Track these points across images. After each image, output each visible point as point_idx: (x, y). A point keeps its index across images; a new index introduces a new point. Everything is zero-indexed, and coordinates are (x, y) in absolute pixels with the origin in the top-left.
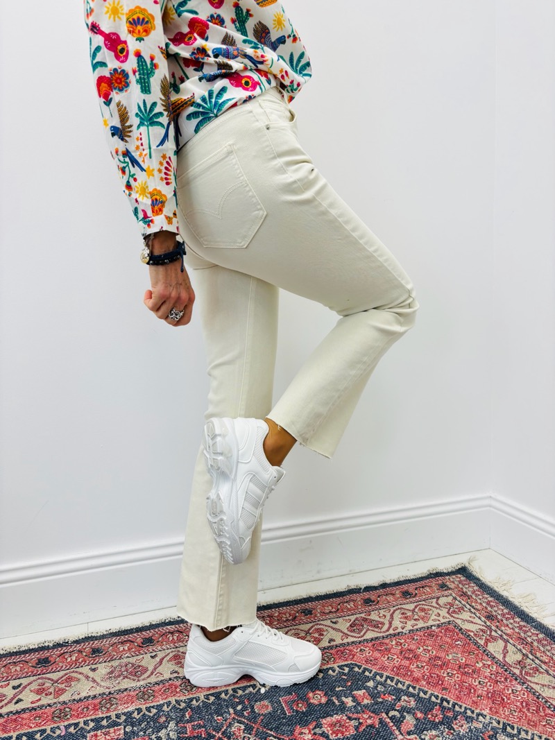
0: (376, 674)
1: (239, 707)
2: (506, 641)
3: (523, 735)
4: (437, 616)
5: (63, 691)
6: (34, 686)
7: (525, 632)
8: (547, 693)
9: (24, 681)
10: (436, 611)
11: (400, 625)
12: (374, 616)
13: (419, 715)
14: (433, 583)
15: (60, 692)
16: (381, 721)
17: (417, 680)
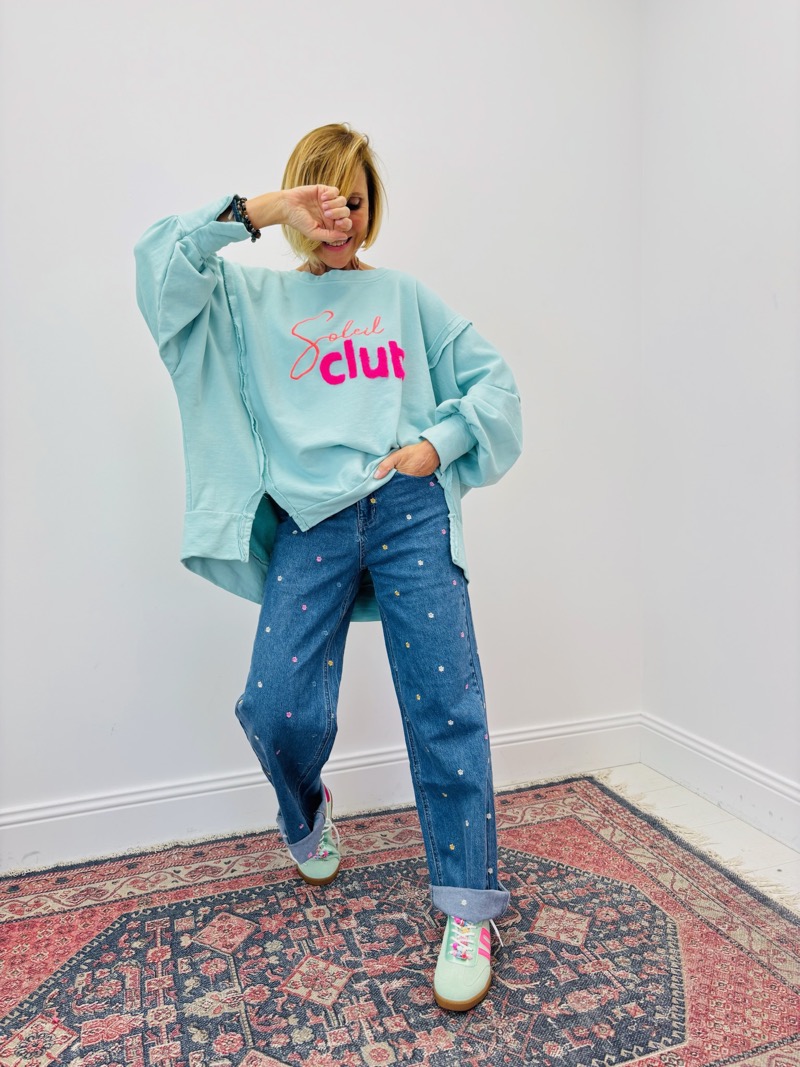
0: (509, 850)
1: (405, 872)
2: (615, 828)
3: (615, 883)
4: (563, 811)
5: (266, 865)
6: (242, 862)
7: (632, 822)
8: (638, 860)
9: (233, 859)
10: (561, 808)
11: (530, 818)
12: (509, 813)
13: (540, 873)
14: (562, 788)
15: (263, 865)
16: (512, 878)
17: (541, 853)
